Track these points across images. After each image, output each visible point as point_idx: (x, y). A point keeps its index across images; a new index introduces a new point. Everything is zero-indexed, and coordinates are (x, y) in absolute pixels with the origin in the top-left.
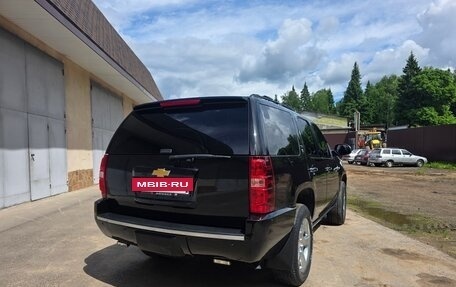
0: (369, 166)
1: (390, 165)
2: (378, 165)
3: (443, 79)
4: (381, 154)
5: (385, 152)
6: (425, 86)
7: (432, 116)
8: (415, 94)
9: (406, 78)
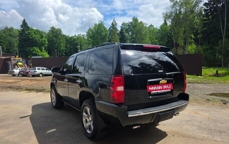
0: (29, 76)
1: (41, 75)
2: (33, 76)
3: (41, 35)
4: (37, 70)
5: (38, 69)
6: (33, 37)
7: (38, 52)
8: (28, 39)
9: (23, 31)
